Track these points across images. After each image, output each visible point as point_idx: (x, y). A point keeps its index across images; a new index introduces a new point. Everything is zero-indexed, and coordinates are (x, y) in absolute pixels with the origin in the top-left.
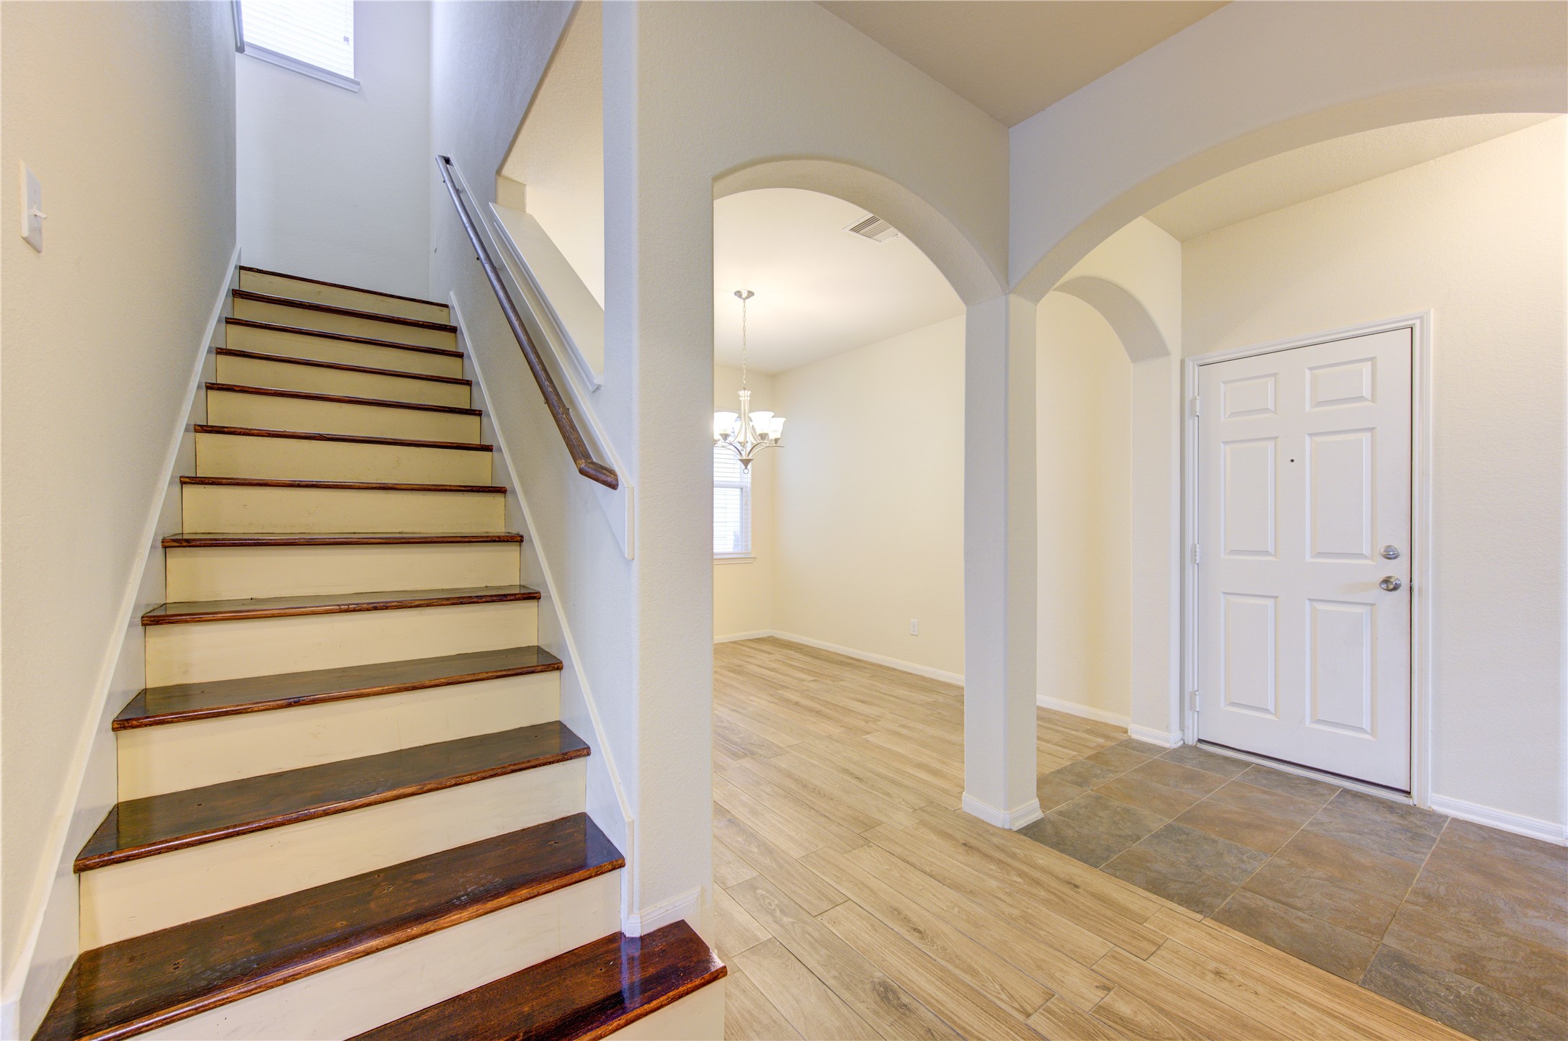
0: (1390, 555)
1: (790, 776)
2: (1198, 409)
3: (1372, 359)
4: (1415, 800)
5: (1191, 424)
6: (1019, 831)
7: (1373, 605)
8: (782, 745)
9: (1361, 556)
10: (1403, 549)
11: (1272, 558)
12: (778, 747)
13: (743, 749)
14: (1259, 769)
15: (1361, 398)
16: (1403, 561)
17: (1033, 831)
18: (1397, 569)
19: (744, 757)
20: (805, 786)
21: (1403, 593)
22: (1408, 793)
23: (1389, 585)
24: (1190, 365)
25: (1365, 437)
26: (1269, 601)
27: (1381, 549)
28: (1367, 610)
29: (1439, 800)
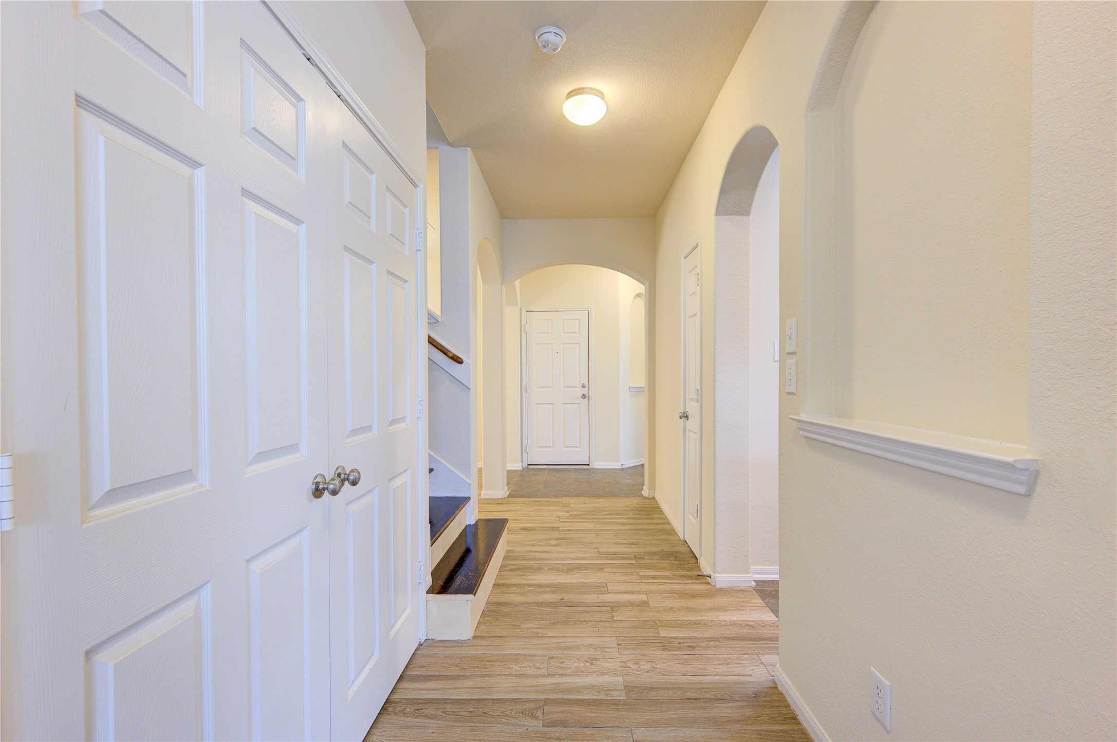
0: (584, 387)
2: (526, 329)
3: (579, 320)
4: (591, 466)
5: (524, 335)
6: (508, 497)
7: (579, 404)
9: (576, 387)
10: (586, 384)
11: (551, 389)
14: (550, 469)
15: (576, 333)
16: (587, 388)
17: (509, 496)
18: (585, 391)
21: (587, 399)
22: (589, 465)
23: (584, 396)
24: (523, 311)
25: (577, 345)
26: (551, 406)
27: (581, 384)
28: (578, 405)
29: (597, 464)
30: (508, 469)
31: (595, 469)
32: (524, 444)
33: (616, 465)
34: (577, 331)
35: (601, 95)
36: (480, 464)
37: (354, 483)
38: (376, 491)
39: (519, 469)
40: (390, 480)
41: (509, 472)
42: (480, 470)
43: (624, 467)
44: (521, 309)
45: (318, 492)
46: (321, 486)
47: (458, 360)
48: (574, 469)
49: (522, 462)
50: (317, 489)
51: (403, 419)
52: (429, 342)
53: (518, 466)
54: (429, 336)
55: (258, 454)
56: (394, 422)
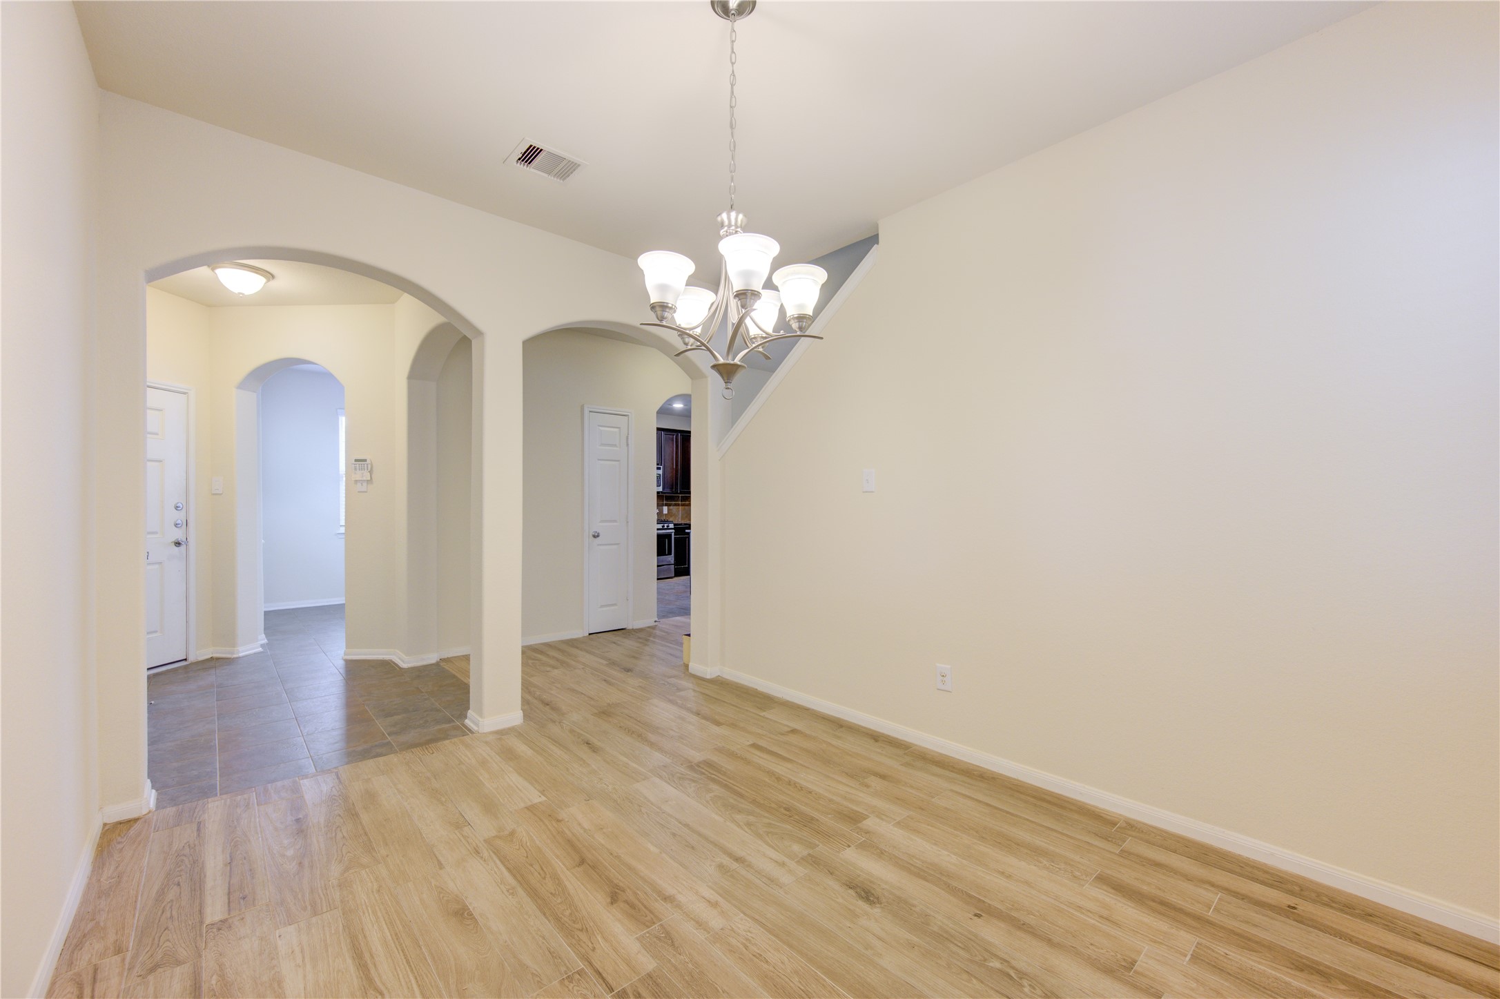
1: (652, 744)
8: (657, 780)
12: (661, 777)
13: (704, 774)
19: (700, 763)
20: (640, 736)
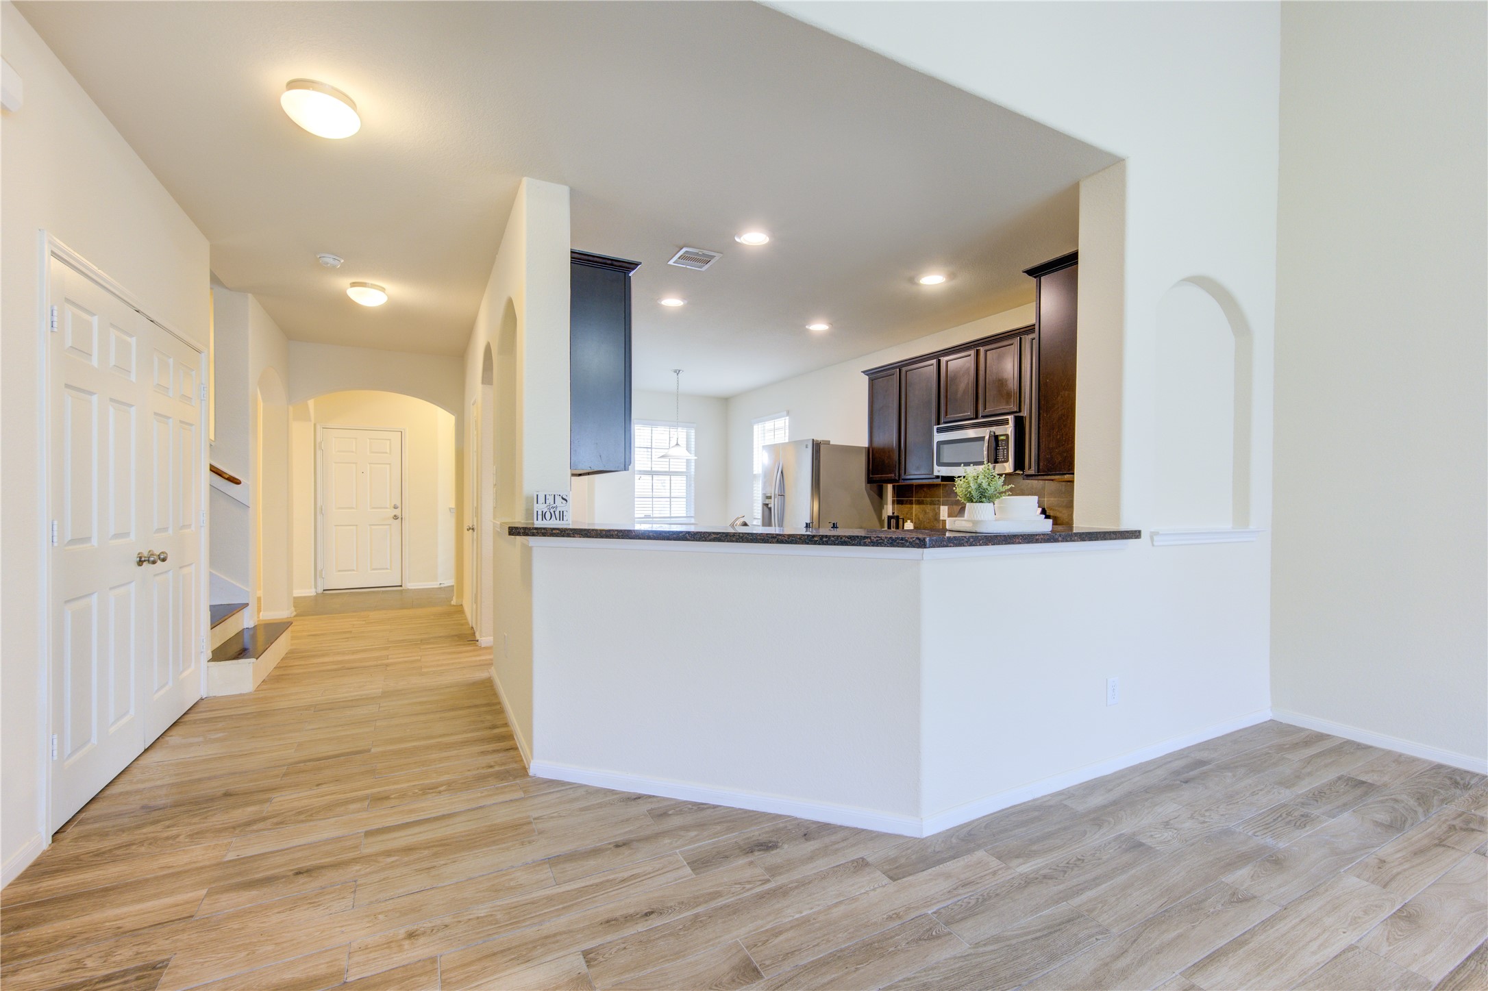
0: (395, 507)
3: (390, 440)
4: (404, 587)
5: (319, 453)
6: (294, 616)
7: (390, 525)
9: (387, 508)
10: (399, 504)
11: (354, 510)
15: (386, 453)
16: (400, 509)
17: (296, 616)
18: (397, 512)
21: (400, 519)
22: (400, 586)
23: (396, 517)
24: (318, 427)
25: (388, 466)
26: (354, 527)
27: (393, 505)
28: (388, 526)
29: (410, 585)
30: (295, 595)
31: (408, 589)
32: (319, 568)
33: (435, 585)
34: (388, 451)
35: (383, 290)
36: (260, 593)
37: (164, 560)
38: (171, 573)
39: (312, 595)
40: (181, 568)
41: (295, 598)
42: (259, 599)
43: (442, 586)
44: (315, 425)
45: (140, 563)
46: (143, 559)
47: (236, 481)
48: (383, 591)
49: (316, 588)
50: (140, 561)
51: (189, 526)
52: (211, 470)
53: (311, 592)
54: (210, 465)
55: (115, 535)
56: (183, 527)
